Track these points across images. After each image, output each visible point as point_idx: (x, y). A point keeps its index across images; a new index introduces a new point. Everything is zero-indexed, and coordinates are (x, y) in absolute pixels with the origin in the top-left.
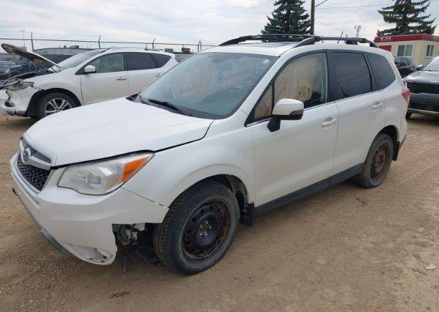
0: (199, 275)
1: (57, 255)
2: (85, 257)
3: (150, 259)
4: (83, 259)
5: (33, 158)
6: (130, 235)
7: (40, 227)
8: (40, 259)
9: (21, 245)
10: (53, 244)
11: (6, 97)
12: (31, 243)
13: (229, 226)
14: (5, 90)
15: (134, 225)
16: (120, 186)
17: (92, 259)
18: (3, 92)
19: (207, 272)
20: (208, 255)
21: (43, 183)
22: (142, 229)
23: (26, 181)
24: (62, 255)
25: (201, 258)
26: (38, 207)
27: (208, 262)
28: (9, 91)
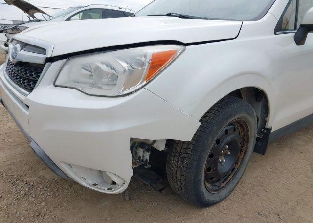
0: (215, 207)
1: (49, 175)
2: (87, 182)
3: (154, 185)
4: (84, 184)
5: (23, 52)
6: (142, 156)
7: (29, 140)
8: (28, 179)
9: (9, 162)
10: (45, 162)
11: (5, 39)
12: (19, 160)
13: (245, 153)
14: (5, 34)
15: (154, 141)
16: (143, 86)
17: (95, 185)
18: (3, 35)
19: (223, 203)
20: (223, 185)
21: (35, 82)
22: (161, 147)
23: (14, 84)
24: (54, 175)
25: (217, 188)
26: (27, 113)
27: (223, 193)
28: (8, 34)
